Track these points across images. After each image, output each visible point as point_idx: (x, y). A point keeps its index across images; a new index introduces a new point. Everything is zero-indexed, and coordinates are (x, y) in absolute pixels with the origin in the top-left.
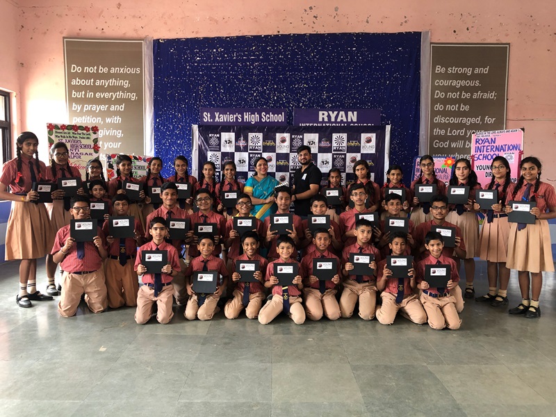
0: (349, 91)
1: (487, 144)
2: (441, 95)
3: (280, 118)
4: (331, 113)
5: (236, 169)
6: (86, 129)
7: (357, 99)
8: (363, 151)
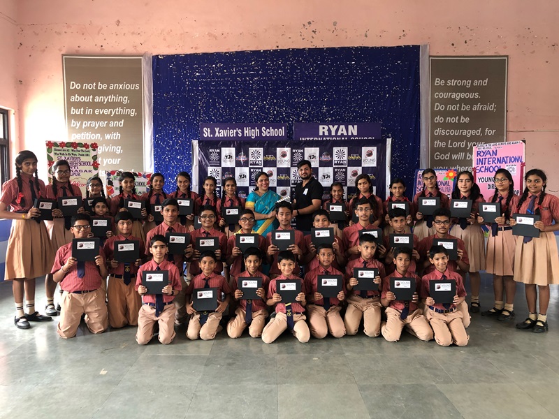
0: (349, 104)
1: (488, 156)
2: (441, 107)
3: (280, 132)
4: (331, 126)
5: (236, 184)
6: (86, 146)
7: (357, 112)
8: (364, 165)
